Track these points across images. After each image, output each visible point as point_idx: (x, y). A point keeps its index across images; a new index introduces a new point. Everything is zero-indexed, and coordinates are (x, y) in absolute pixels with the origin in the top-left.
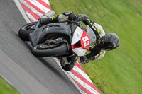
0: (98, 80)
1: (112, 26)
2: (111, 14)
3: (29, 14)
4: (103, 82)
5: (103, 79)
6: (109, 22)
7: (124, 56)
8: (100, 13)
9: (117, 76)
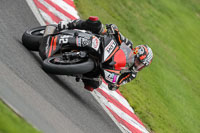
0: (142, 108)
1: (160, 31)
2: (159, 14)
3: (44, 14)
4: (148, 111)
5: (149, 107)
6: (157, 26)
7: (178, 73)
8: (144, 12)
9: (168, 102)
